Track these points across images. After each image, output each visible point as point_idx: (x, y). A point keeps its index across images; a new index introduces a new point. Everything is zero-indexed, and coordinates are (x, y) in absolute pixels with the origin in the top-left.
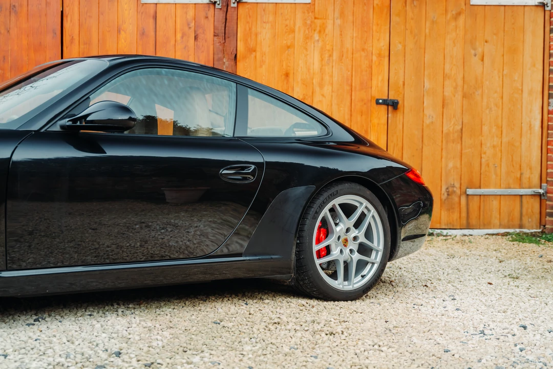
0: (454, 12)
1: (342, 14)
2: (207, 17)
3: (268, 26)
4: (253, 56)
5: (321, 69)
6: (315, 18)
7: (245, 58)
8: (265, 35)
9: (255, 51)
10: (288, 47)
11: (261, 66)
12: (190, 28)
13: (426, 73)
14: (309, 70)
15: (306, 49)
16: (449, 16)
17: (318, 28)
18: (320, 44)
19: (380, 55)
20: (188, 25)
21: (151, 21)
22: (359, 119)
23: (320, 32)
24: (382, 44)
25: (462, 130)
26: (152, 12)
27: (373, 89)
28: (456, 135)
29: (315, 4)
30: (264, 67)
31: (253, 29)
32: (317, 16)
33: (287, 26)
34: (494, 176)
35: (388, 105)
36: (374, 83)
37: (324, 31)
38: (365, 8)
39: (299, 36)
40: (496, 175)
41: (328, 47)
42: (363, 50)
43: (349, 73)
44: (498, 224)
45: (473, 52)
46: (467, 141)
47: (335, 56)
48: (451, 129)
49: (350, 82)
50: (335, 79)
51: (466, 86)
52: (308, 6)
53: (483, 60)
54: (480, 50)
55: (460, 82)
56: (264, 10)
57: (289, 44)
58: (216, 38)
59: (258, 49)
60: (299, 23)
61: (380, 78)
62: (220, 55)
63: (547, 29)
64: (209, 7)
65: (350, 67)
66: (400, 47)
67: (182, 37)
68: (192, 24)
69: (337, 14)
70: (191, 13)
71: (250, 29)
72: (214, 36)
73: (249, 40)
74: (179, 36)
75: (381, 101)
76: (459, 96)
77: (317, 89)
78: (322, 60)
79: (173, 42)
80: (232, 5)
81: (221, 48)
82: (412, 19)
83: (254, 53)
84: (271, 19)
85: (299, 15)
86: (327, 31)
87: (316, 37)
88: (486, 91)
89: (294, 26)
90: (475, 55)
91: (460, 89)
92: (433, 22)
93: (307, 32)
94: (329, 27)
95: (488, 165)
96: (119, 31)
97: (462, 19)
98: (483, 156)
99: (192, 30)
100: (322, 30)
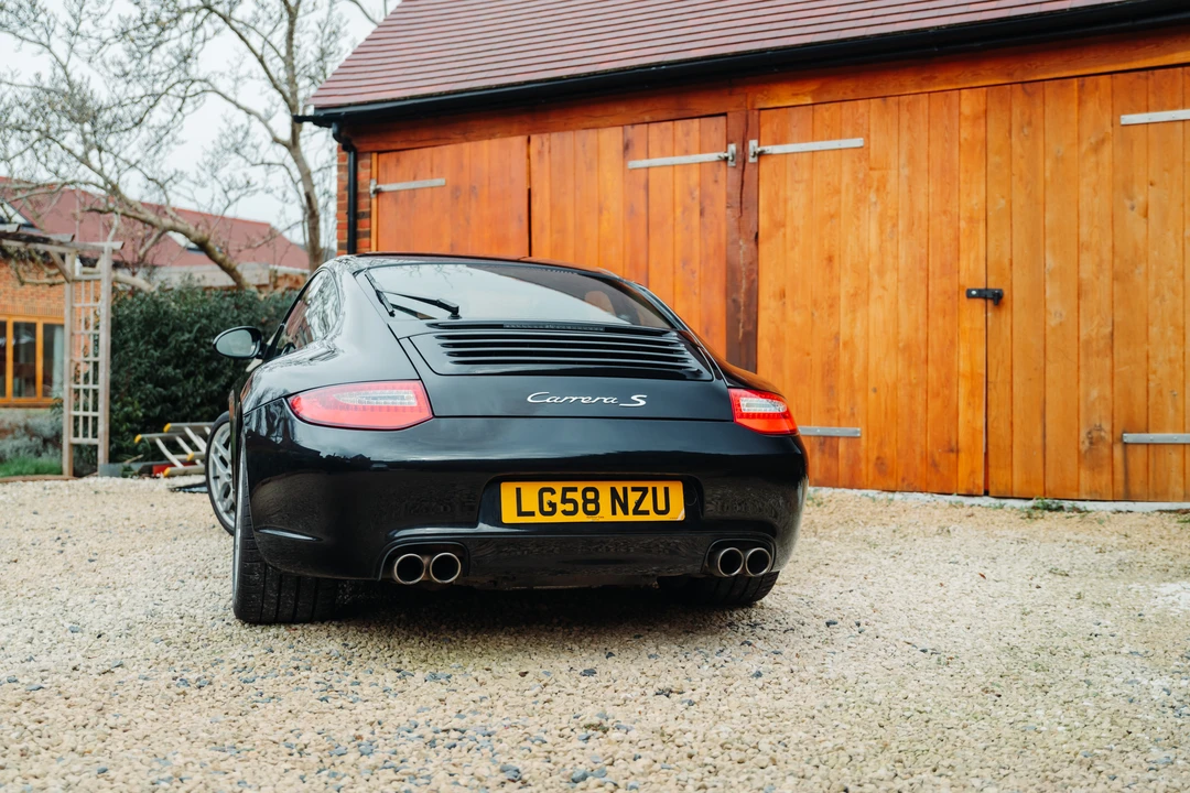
0: (1093, 140)
1: (911, 159)
2: (716, 181)
3: (802, 187)
4: (781, 233)
5: (880, 247)
6: (871, 169)
7: (769, 237)
8: (797, 199)
9: (784, 226)
10: (832, 217)
11: (793, 248)
12: (693, 198)
13: (1048, 242)
14: (862, 249)
15: (858, 218)
16: (1085, 147)
17: (875, 185)
18: (879, 208)
19: (971, 220)
20: (691, 194)
21: (642, 193)
22: (940, 322)
23: (878, 190)
24: (974, 202)
25: (1112, 334)
26: (643, 181)
27: (962, 274)
28: (1102, 343)
29: (869, 148)
30: (797, 248)
31: (781, 193)
32: (873, 166)
33: (829, 184)
34: (1171, 412)
35: (986, 298)
36: (963, 264)
37: (885, 187)
38: (947, 146)
39: (847, 199)
40: (1177, 410)
41: (891, 212)
42: (945, 212)
43: (924, 251)
44: (1182, 493)
45: (1128, 203)
46: (1121, 352)
47: (902, 226)
48: (1094, 334)
49: (924, 264)
50: (902, 261)
51: (1117, 261)
52: (860, 150)
53: (1146, 215)
54: (1140, 199)
55: (1107, 255)
56: (796, 164)
57: (833, 212)
58: (728, 211)
59: (788, 223)
60: (846, 178)
61: (972, 256)
62: (735, 236)
64: (719, 166)
65: (925, 240)
66: (1003, 203)
67: (683, 213)
68: (697, 193)
69: (903, 159)
70: (695, 177)
71: (777, 194)
72: (728, 207)
73: (775, 209)
74: (679, 211)
75: (974, 292)
76: (1106, 279)
77: (875, 278)
78: (882, 232)
79: (670, 221)
80: (751, 160)
81: (736, 224)
82: (1022, 157)
83: (782, 230)
84: (806, 176)
85: (847, 167)
86: (888, 187)
87: (873, 197)
88: (1154, 267)
89: (840, 183)
90: (1133, 208)
91: (1107, 266)
92: (1057, 159)
93: (859, 191)
94: (892, 180)
95: (1160, 393)
96: (600, 211)
97: (1107, 151)
98: (1151, 377)
99: (696, 202)
100: (881, 187)
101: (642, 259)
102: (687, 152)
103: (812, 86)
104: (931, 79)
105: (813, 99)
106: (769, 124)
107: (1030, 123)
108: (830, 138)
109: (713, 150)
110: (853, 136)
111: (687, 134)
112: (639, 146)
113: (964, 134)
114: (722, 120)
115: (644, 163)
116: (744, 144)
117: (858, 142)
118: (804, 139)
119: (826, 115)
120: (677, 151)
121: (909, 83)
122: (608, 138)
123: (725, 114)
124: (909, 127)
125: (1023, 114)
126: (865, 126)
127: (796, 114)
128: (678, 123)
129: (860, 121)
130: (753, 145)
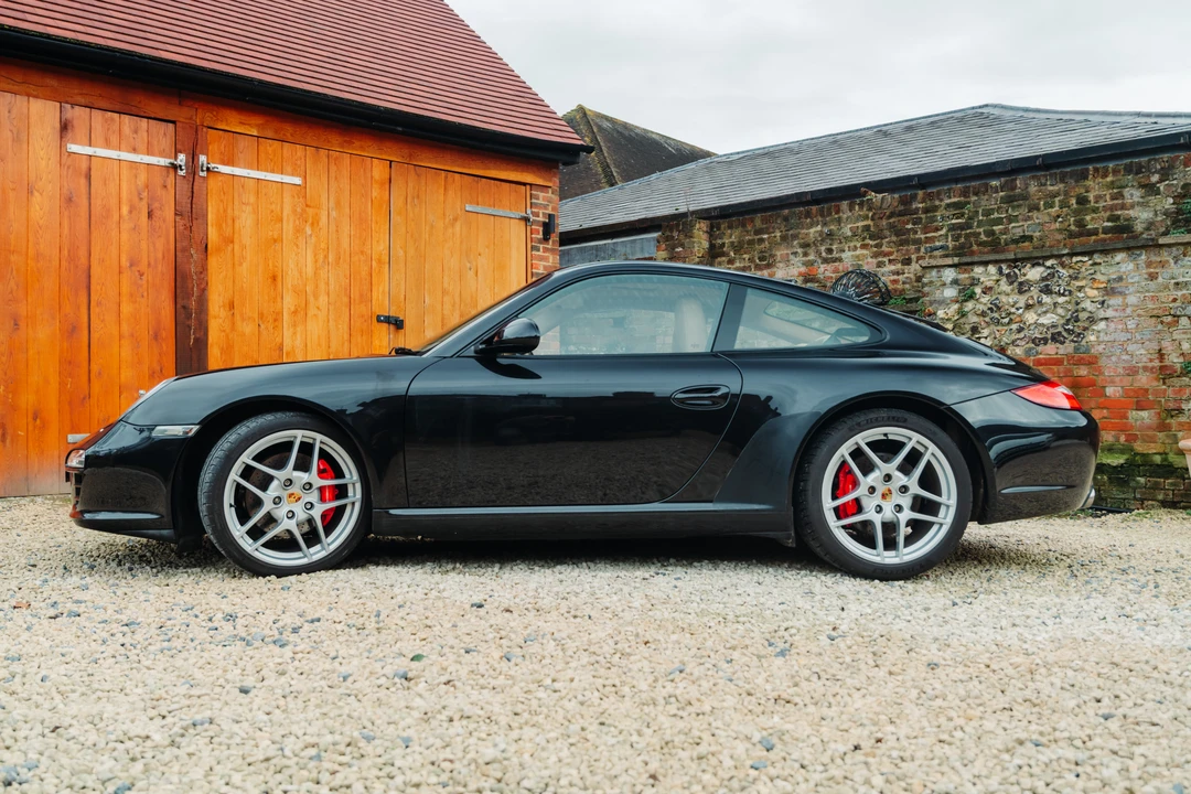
0: (451, 217)
1: (338, 204)
2: (165, 187)
3: (248, 209)
4: (229, 248)
5: (315, 273)
6: (307, 206)
7: (218, 250)
8: (246, 220)
9: (232, 242)
10: (275, 241)
11: (241, 264)
12: (141, 199)
13: (426, 286)
14: (301, 273)
15: (297, 247)
16: (447, 220)
17: (310, 220)
18: (313, 240)
19: (380, 261)
20: (140, 194)
21: (83, 181)
22: (359, 339)
23: (312, 224)
24: (382, 247)
26: (84, 166)
27: (374, 302)
29: (306, 187)
30: (244, 264)
31: (229, 211)
32: (308, 203)
33: (272, 212)
35: (389, 323)
36: (375, 295)
37: (318, 223)
38: (363, 199)
39: (288, 228)
41: (322, 245)
42: (362, 252)
43: (348, 281)
45: (468, 265)
47: (331, 257)
49: (348, 292)
50: (332, 287)
52: (299, 188)
53: (477, 274)
54: (474, 263)
55: (457, 300)
56: (243, 187)
57: (275, 237)
58: (178, 218)
59: (236, 240)
60: (287, 211)
61: (381, 289)
62: (185, 243)
63: (529, 247)
64: (168, 172)
65: (348, 273)
66: (401, 253)
67: (130, 212)
68: (145, 195)
69: (332, 204)
70: (143, 177)
71: (225, 211)
72: (176, 214)
73: (224, 225)
74: (125, 210)
75: (382, 318)
77: (311, 299)
78: (316, 261)
79: (116, 217)
80: (201, 174)
81: (187, 232)
82: (413, 220)
83: (231, 245)
84: (252, 199)
85: (287, 200)
86: (321, 224)
87: (308, 230)
89: (282, 213)
90: (470, 269)
91: (457, 306)
92: (432, 227)
93: (297, 222)
94: (324, 220)
96: (30, 192)
97: (458, 225)
99: (144, 203)
100: (315, 223)
101: (83, 253)
102: (134, 150)
103: (258, 120)
104: (350, 143)
105: (258, 132)
106: (216, 142)
107: (418, 197)
108: (273, 171)
109: (162, 154)
110: (293, 175)
111: (136, 132)
112: (80, 128)
113: (374, 194)
114: (171, 125)
115: (88, 150)
116: (193, 157)
117: (297, 181)
118: (250, 167)
119: (270, 150)
120: (123, 146)
121: (335, 139)
122: (42, 113)
123: (174, 122)
124: (336, 178)
125: (414, 188)
126: (303, 168)
127: (243, 143)
128: (126, 118)
129: (299, 162)
130: (203, 159)
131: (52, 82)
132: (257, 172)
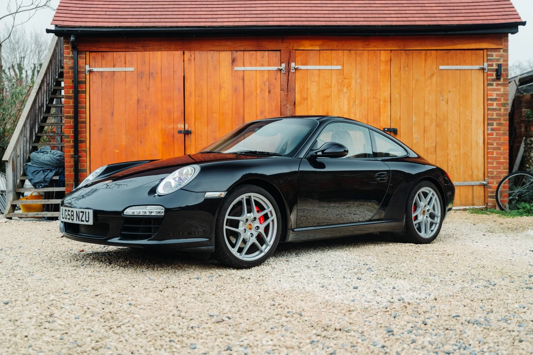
0: (430, 74)
1: (361, 76)
2: (276, 79)
3: (314, 84)
4: (306, 103)
5: (349, 110)
6: (344, 79)
7: (301, 104)
8: (313, 89)
9: (307, 99)
10: (328, 97)
11: (311, 109)
12: (265, 86)
13: (413, 111)
14: (341, 111)
15: (339, 98)
16: (427, 76)
17: (346, 85)
18: (348, 94)
19: (385, 101)
20: (265, 83)
21: (241, 82)
23: (347, 87)
24: (386, 94)
25: (436, 146)
26: (241, 75)
27: (381, 122)
28: (432, 149)
29: (344, 70)
30: (313, 109)
31: (306, 86)
32: (345, 77)
33: (326, 83)
34: (456, 174)
35: (391, 132)
36: (382, 118)
37: (350, 86)
38: (375, 72)
39: (335, 90)
40: (457, 173)
41: (353, 96)
42: (375, 98)
43: (366, 112)
44: (459, 203)
45: (441, 98)
46: (439, 153)
47: (357, 102)
48: (429, 146)
49: (367, 118)
50: (358, 116)
51: (437, 119)
52: (340, 71)
53: (447, 103)
54: (446, 97)
55: (434, 117)
56: (312, 74)
57: (328, 95)
58: (282, 92)
59: (309, 99)
60: (334, 82)
61: (385, 115)
62: (285, 102)
63: (486, 84)
64: (277, 72)
65: (367, 108)
66: (397, 96)
67: (261, 92)
68: (267, 83)
69: (358, 76)
70: (266, 76)
71: (304, 86)
72: (281, 90)
73: (303, 92)
74: (258, 91)
75: (386, 129)
76: (434, 125)
78: (349, 104)
79: (255, 94)
80: (292, 71)
81: (285, 98)
82: (404, 78)
83: (306, 101)
84: (317, 79)
85: (334, 77)
86: (352, 86)
87: (345, 90)
88: (450, 122)
89: (331, 84)
90: (443, 100)
91: (434, 121)
92: (417, 80)
93: (339, 87)
94: (353, 84)
95: (452, 167)
96: (220, 89)
97: (434, 78)
98: (449, 162)
99: (267, 87)
100: (349, 86)
101: (241, 110)
102: (262, 65)
103: (320, 42)
104: (368, 45)
105: (320, 48)
106: (299, 56)
107: (408, 66)
108: (327, 65)
109: (275, 65)
110: (337, 65)
111: (263, 57)
112: (239, 60)
113: (382, 68)
114: (279, 52)
115: (242, 68)
116: (289, 64)
117: (339, 67)
118: (315, 64)
119: (325, 55)
120: (257, 64)
121: (360, 45)
122: (225, 56)
123: (280, 50)
124: (360, 63)
125: (405, 62)
126: (342, 61)
127: (312, 54)
128: (259, 53)
129: (340, 59)
130: (293, 65)
131: (229, 43)
132: (319, 66)
